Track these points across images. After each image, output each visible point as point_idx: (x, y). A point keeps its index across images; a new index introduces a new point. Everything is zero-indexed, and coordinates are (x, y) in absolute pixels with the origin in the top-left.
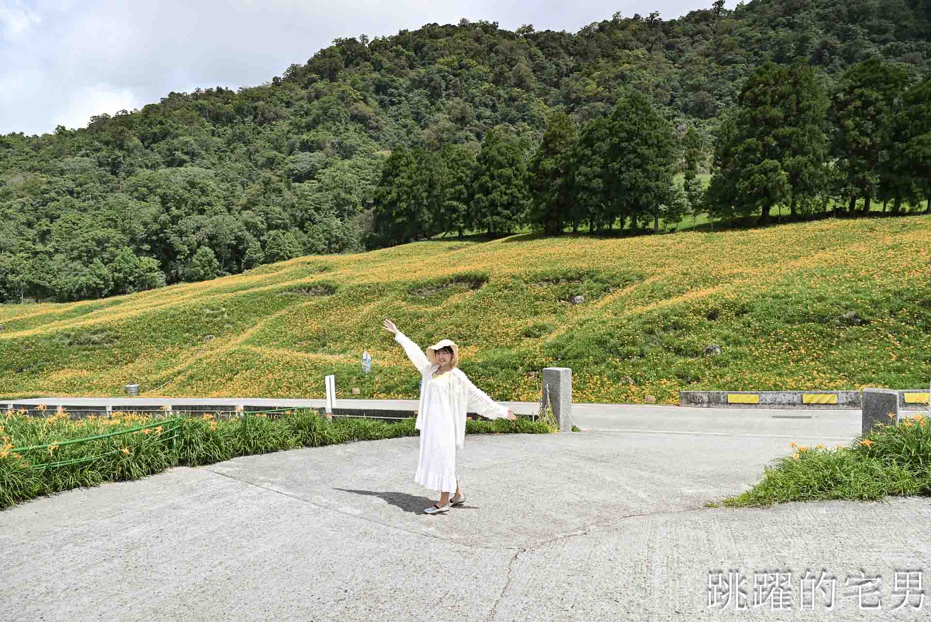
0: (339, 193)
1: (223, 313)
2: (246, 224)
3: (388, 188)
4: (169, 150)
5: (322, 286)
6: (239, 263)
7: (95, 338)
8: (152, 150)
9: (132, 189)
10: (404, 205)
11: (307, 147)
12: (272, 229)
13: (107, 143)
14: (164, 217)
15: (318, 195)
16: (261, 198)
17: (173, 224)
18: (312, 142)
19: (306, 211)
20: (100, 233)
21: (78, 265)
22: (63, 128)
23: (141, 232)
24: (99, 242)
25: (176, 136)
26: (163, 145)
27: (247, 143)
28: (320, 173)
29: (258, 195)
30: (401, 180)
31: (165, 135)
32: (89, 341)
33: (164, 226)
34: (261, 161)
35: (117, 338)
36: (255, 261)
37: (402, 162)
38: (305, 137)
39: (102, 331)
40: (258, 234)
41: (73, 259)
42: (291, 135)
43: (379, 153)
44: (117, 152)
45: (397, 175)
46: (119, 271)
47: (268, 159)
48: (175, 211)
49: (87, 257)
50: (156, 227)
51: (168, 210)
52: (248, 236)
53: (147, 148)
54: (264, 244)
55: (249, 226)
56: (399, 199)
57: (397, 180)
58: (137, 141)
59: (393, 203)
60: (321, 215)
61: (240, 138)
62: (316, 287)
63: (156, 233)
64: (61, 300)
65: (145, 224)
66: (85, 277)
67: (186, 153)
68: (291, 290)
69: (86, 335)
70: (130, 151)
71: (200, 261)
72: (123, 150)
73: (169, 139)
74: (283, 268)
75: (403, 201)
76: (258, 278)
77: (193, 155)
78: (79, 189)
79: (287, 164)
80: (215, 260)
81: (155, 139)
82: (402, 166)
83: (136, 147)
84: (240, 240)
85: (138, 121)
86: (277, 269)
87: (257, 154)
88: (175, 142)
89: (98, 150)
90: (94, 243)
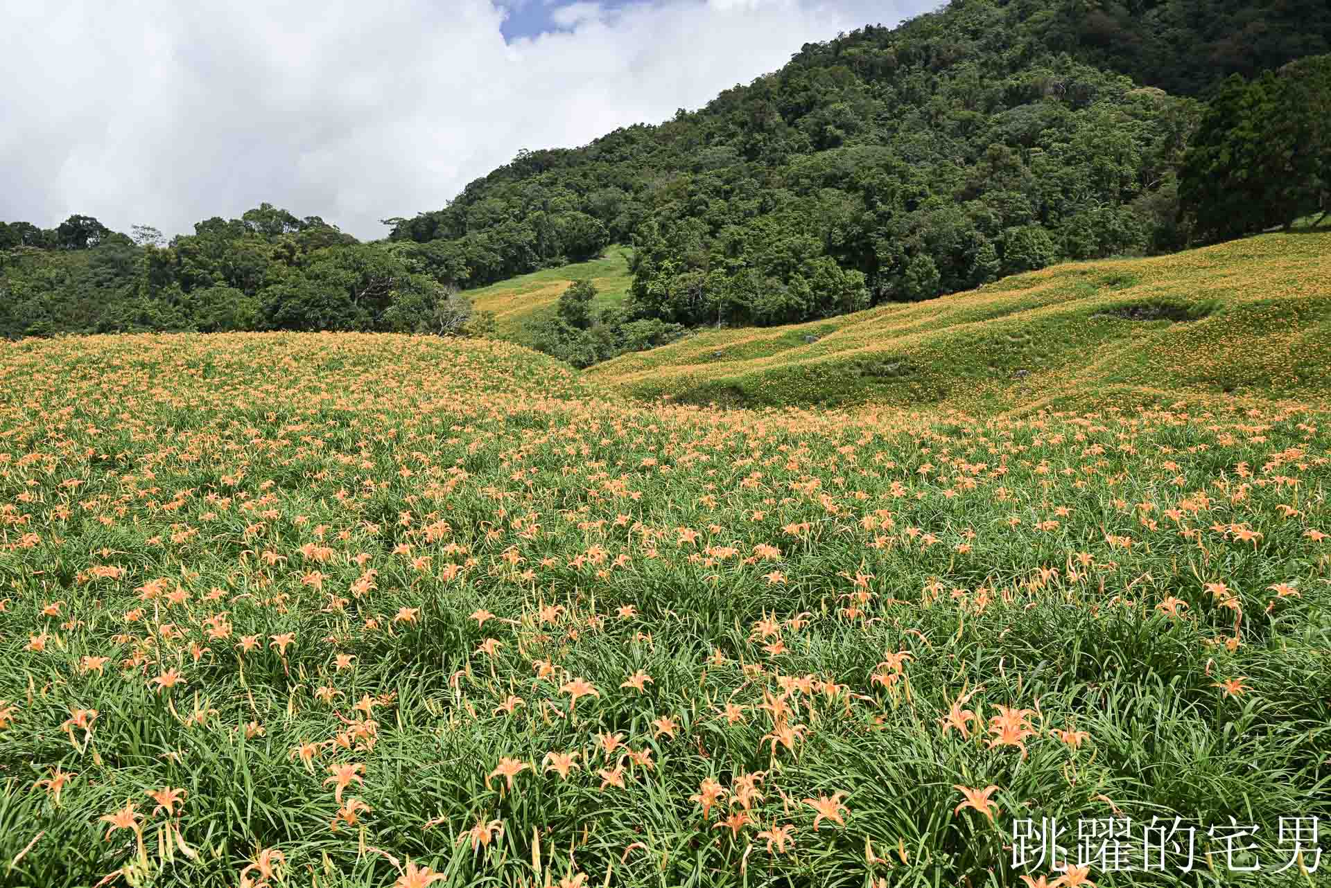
0: (1103, 165)
1: (1028, 342)
2: (975, 218)
3: (1212, 150)
4: (817, 124)
5: (1157, 305)
6: (962, 275)
7: (889, 368)
8: (796, 127)
9: (791, 182)
10: (1242, 173)
11: (1016, 97)
12: (1013, 225)
13: (743, 125)
14: (868, 216)
15: (1069, 169)
16: (988, 181)
17: (880, 224)
18: (1026, 88)
19: (1050, 194)
20: (797, 241)
21: (773, 281)
22: (684, 111)
23: (839, 237)
24: (796, 253)
25: (825, 104)
26: (808, 119)
27: (919, 103)
28: (1043, 136)
29: (984, 177)
30: (1241, 133)
31: (810, 105)
32: (883, 373)
33: (868, 228)
34: (950, 125)
35: (913, 369)
36: (990, 270)
37: (1242, 102)
38: (1011, 81)
39: (895, 360)
40: (991, 232)
41: (769, 275)
42: (986, 81)
43: (1132, 92)
44: (756, 135)
45: (1231, 126)
46: (823, 288)
47: (961, 121)
48: (882, 207)
49: (784, 270)
50: (858, 229)
51: (872, 206)
52: (979, 236)
53: (790, 124)
54: (1000, 247)
55: (982, 223)
56: (1234, 164)
57: (1232, 134)
58: (778, 118)
59: (1221, 173)
60: (1071, 200)
61: (911, 97)
62: (1146, 307)
63: (858, 237)
64: (760, 324)
65: (843, 227)
66: (783, 296)
67: (838, 127)
68: (1106, 312)
69: (877, 366)
70: (771, 131)
71: (917, 272)
72: (763, 130)
73: (816, 109)
74: (1040, 281)
75: (1242, 167)
76: (1015, 296)
77: (849, 128)
78: (727, 187)
79: (990, 127)
80: (936, 271)
81: (798, 111)
82: (1243, 108)
83: (778, 125)
84: (968, 242)
85: (775, 90)
86: (1031, 283)
87: (940, 117)
88: (825, 112)
89: (732, 135)
90: (790, 254)
